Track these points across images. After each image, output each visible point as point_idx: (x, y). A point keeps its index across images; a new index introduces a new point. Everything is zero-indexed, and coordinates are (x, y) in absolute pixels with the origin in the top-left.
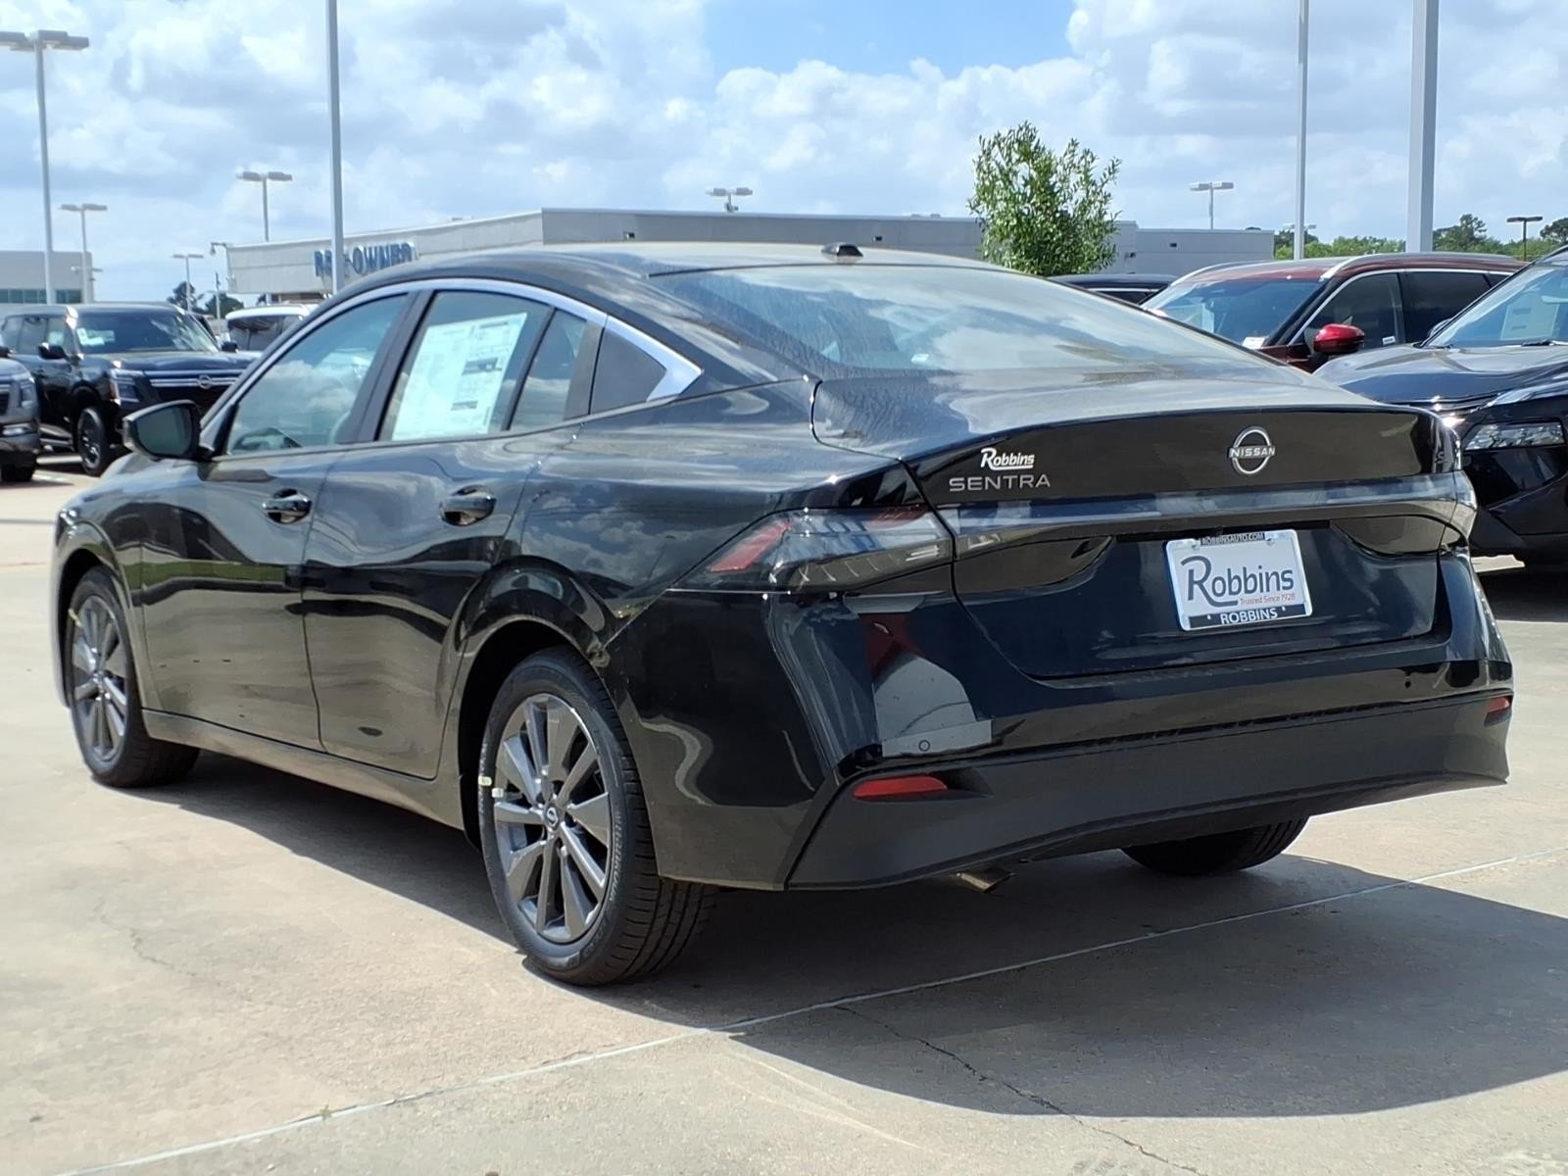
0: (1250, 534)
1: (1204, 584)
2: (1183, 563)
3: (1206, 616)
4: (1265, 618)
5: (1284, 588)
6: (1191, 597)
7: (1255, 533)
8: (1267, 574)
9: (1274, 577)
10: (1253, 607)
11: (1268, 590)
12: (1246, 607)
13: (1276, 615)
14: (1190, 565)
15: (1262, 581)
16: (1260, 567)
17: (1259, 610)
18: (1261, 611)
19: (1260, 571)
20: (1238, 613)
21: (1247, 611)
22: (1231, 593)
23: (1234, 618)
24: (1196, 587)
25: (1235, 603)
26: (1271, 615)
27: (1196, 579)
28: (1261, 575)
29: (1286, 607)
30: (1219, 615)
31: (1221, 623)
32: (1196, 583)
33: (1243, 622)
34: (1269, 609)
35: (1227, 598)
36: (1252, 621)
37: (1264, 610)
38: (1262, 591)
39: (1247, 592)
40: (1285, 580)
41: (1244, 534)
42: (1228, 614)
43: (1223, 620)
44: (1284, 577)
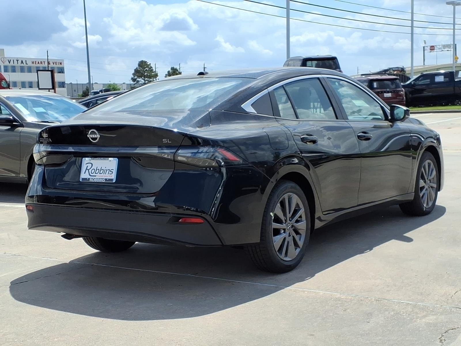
0: (105, 158)
1: (89, 170)
2: (86, 164)
3: (87, 178)
4: (101, 181)
5: (110, 174)
6: (85, 173)
7: (106, 158)
8: (107, 169)
9: (108, 171)
10: (100, 177)
11: (105, 174)
12: (97, 178)
13: (104, 180)
14: (87, 165)
15: (105, 171)
16: (106, 167)
17: (100, 179)
18: (101, 179)
19: (105, 168)
20: (95, 179)
21: (97, 179)
22: (96, 173)
23: (93, 180)
24: (87, 170)
25: (96, 176)
26: (103, 180)
27: (88, 168)
28: (105, 169)
29: (109, 179)
30: (90, 178)
31: (89, 181)
32: (88, 169)
33: (95, 181)
34: (103, 179)
35: (94, 174)
36: (98, 181)
37: (102, 179)
38: (104, 174)
39: (100, 173)
40: (111, 172)
41: (103, 158)
42: (92, 179)
43: (90, 180)
44: (111, 171)
